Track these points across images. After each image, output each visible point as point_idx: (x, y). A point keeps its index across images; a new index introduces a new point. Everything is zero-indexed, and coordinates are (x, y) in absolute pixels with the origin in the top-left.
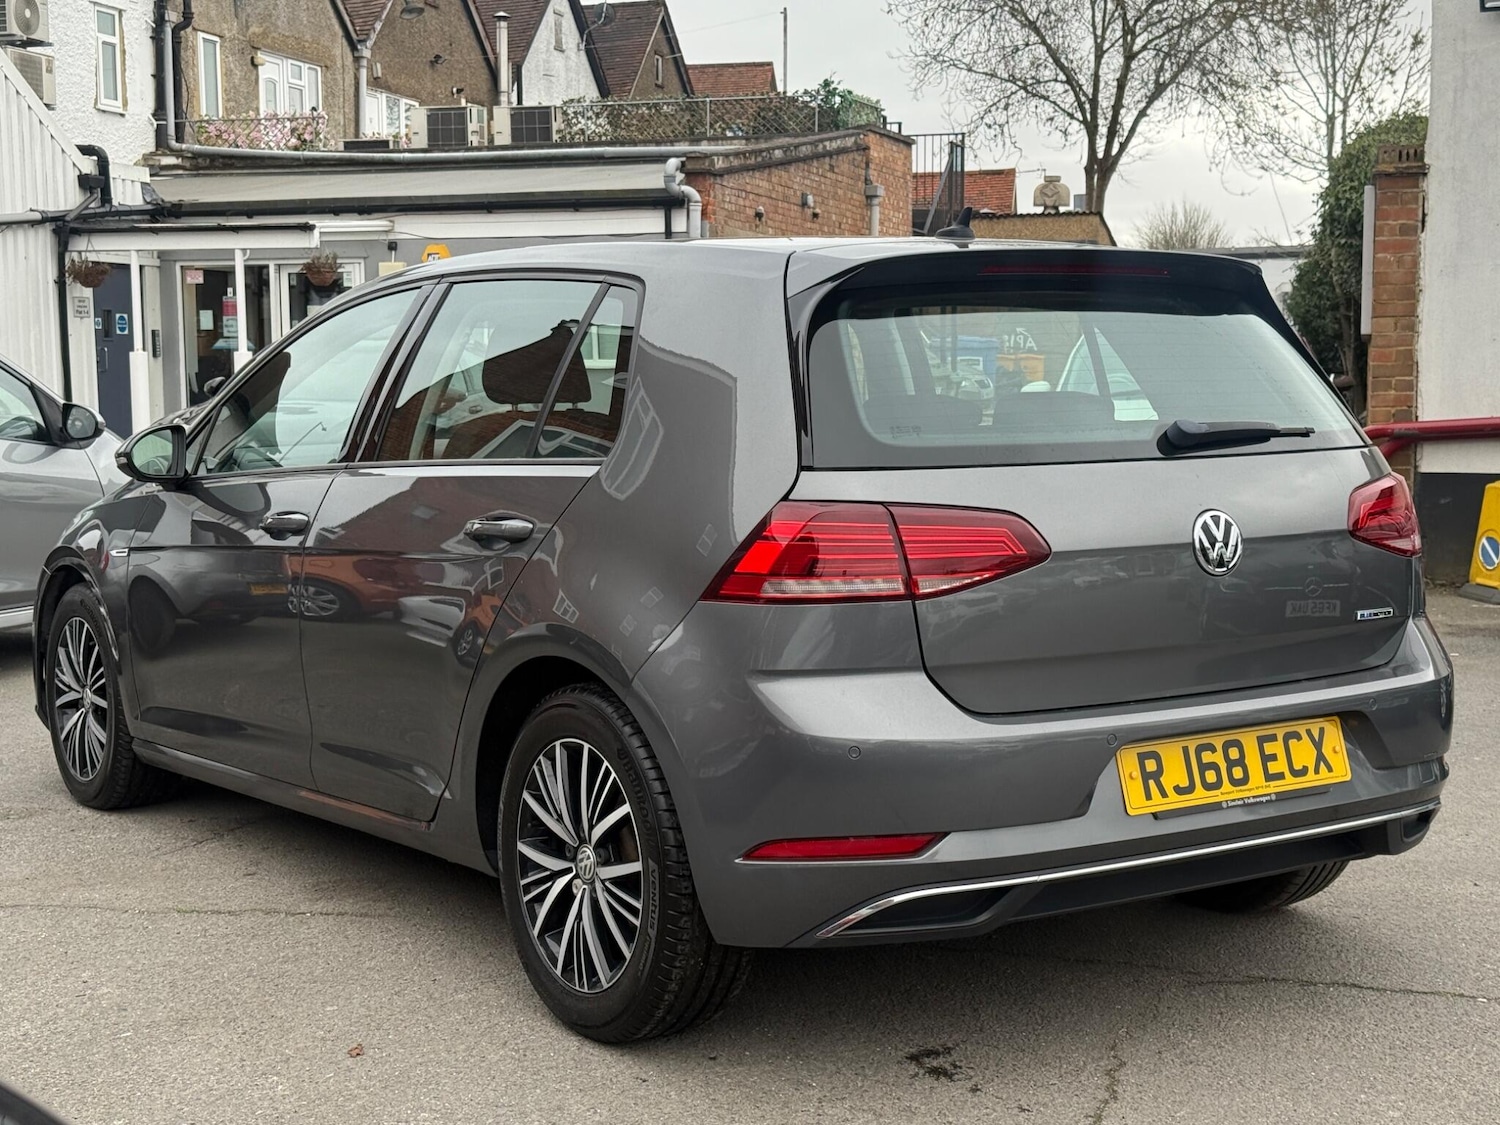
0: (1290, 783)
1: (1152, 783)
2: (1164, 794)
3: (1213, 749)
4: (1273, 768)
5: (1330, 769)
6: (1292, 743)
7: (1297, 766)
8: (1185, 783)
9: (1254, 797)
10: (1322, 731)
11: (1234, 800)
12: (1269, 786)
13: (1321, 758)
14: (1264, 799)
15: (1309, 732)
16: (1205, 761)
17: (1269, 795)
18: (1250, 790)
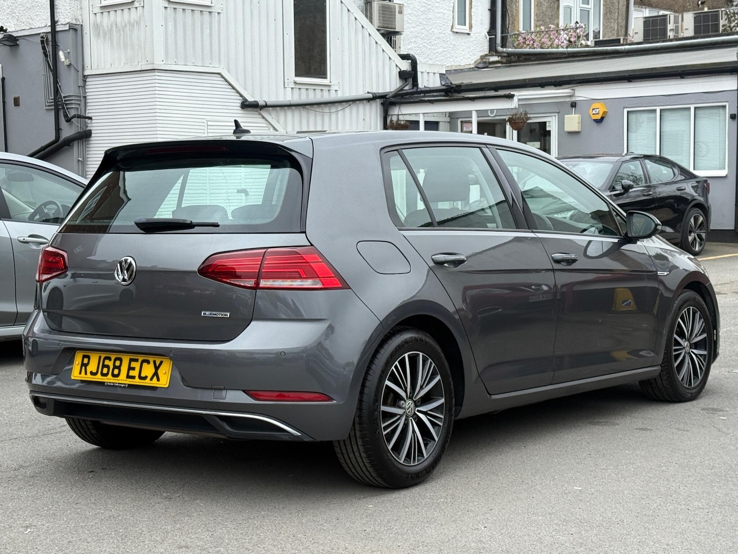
0: (137, 381)
1: (83, 368)
2: (86, 373)
3: (109, 359)
4: (132, 373)
5: (158, 380)
6: (145, 364)
7: (143, 375)
8: (95, 371)
9: (119, 383)
10: (161, 363)
11: (110, 383)
12: (127, 380)
13: (156, 374)
14: (122, 385)
15: (155, 362)
16: (105, 364)
17: (125, 384)
18: (119, 380)
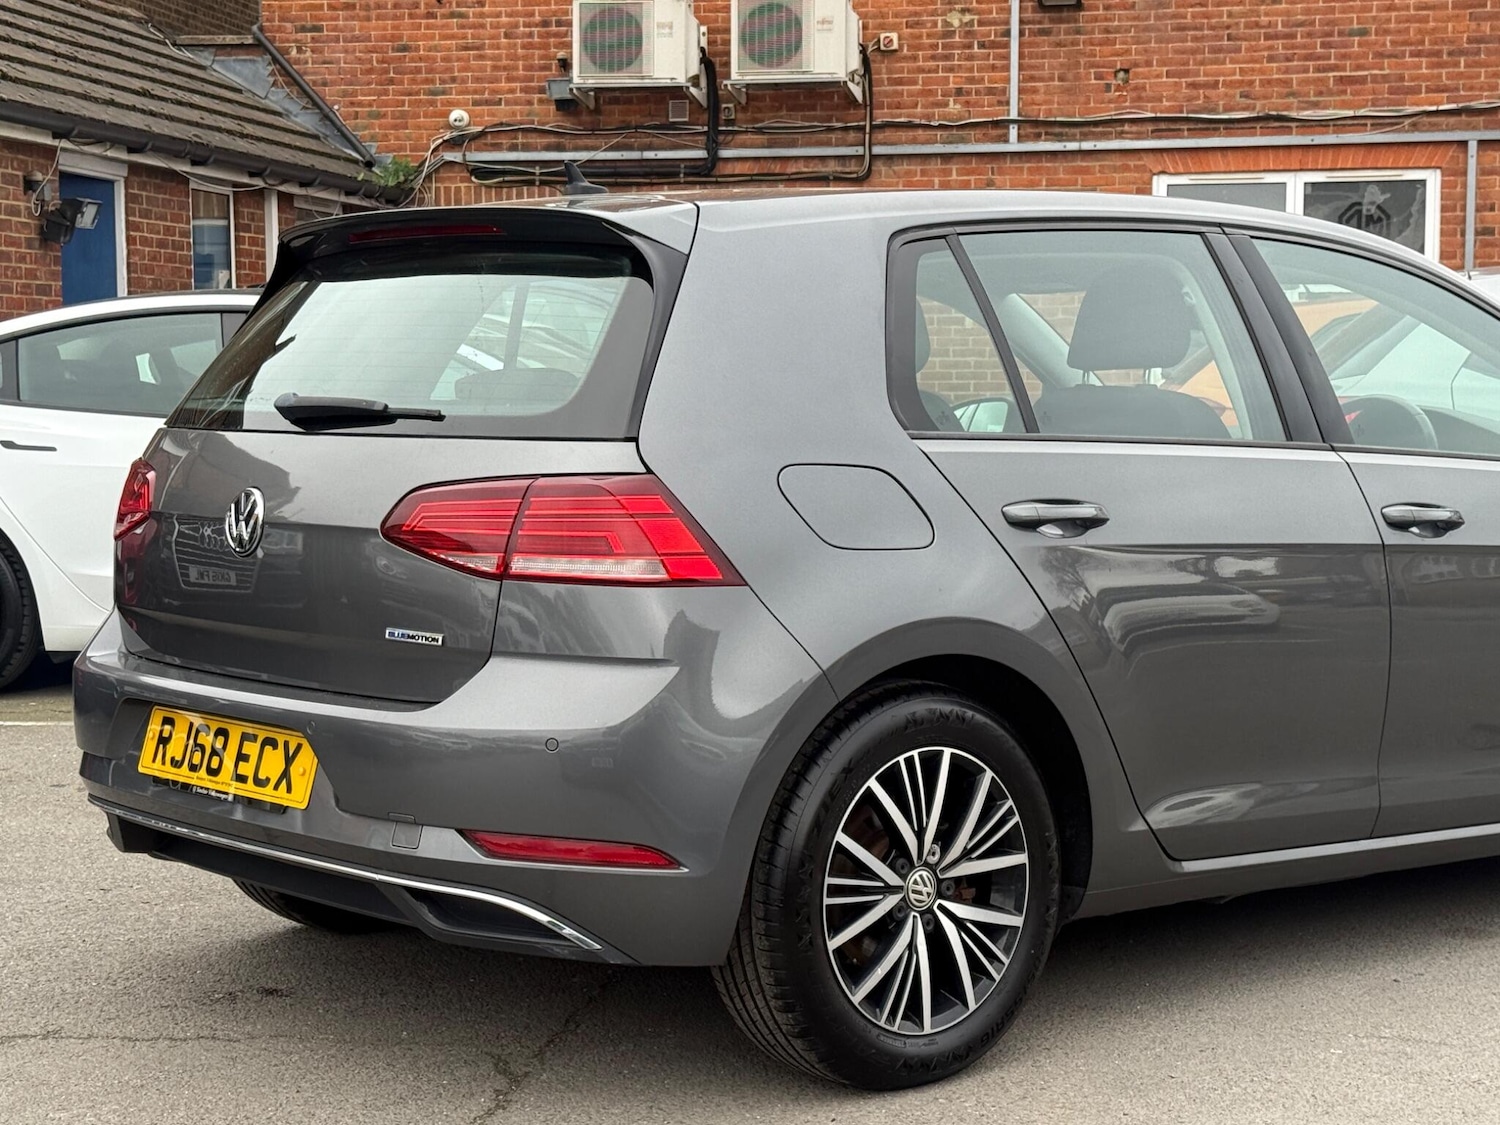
0: (249, 789)
1: (161, 746)
2: (164, 762)
3: (207, 730)
4: (246, 769)
5: (289, 790)
6: (268, 748)
7: (262, 776)
8: (178, 758)
9: (217, 791)
10: (299, 747)
11: (202, 788)
12: (232, 785)
13: (286, 774)
14: (223, 797)
15: (286, 744)
16: (199, 741)
17: (229, 794)
18: (217, 783)
